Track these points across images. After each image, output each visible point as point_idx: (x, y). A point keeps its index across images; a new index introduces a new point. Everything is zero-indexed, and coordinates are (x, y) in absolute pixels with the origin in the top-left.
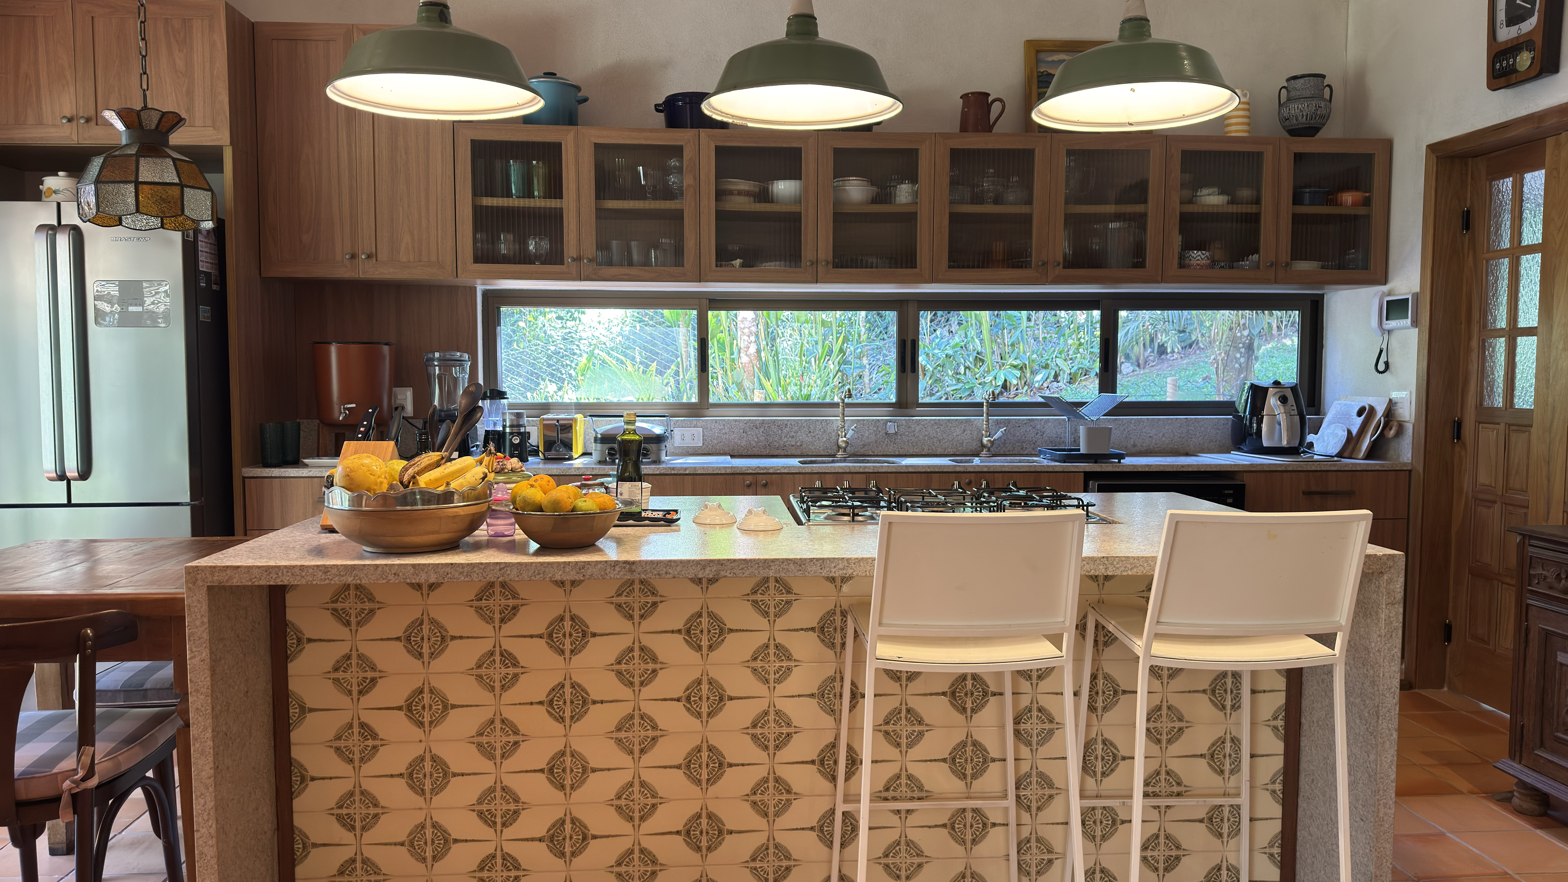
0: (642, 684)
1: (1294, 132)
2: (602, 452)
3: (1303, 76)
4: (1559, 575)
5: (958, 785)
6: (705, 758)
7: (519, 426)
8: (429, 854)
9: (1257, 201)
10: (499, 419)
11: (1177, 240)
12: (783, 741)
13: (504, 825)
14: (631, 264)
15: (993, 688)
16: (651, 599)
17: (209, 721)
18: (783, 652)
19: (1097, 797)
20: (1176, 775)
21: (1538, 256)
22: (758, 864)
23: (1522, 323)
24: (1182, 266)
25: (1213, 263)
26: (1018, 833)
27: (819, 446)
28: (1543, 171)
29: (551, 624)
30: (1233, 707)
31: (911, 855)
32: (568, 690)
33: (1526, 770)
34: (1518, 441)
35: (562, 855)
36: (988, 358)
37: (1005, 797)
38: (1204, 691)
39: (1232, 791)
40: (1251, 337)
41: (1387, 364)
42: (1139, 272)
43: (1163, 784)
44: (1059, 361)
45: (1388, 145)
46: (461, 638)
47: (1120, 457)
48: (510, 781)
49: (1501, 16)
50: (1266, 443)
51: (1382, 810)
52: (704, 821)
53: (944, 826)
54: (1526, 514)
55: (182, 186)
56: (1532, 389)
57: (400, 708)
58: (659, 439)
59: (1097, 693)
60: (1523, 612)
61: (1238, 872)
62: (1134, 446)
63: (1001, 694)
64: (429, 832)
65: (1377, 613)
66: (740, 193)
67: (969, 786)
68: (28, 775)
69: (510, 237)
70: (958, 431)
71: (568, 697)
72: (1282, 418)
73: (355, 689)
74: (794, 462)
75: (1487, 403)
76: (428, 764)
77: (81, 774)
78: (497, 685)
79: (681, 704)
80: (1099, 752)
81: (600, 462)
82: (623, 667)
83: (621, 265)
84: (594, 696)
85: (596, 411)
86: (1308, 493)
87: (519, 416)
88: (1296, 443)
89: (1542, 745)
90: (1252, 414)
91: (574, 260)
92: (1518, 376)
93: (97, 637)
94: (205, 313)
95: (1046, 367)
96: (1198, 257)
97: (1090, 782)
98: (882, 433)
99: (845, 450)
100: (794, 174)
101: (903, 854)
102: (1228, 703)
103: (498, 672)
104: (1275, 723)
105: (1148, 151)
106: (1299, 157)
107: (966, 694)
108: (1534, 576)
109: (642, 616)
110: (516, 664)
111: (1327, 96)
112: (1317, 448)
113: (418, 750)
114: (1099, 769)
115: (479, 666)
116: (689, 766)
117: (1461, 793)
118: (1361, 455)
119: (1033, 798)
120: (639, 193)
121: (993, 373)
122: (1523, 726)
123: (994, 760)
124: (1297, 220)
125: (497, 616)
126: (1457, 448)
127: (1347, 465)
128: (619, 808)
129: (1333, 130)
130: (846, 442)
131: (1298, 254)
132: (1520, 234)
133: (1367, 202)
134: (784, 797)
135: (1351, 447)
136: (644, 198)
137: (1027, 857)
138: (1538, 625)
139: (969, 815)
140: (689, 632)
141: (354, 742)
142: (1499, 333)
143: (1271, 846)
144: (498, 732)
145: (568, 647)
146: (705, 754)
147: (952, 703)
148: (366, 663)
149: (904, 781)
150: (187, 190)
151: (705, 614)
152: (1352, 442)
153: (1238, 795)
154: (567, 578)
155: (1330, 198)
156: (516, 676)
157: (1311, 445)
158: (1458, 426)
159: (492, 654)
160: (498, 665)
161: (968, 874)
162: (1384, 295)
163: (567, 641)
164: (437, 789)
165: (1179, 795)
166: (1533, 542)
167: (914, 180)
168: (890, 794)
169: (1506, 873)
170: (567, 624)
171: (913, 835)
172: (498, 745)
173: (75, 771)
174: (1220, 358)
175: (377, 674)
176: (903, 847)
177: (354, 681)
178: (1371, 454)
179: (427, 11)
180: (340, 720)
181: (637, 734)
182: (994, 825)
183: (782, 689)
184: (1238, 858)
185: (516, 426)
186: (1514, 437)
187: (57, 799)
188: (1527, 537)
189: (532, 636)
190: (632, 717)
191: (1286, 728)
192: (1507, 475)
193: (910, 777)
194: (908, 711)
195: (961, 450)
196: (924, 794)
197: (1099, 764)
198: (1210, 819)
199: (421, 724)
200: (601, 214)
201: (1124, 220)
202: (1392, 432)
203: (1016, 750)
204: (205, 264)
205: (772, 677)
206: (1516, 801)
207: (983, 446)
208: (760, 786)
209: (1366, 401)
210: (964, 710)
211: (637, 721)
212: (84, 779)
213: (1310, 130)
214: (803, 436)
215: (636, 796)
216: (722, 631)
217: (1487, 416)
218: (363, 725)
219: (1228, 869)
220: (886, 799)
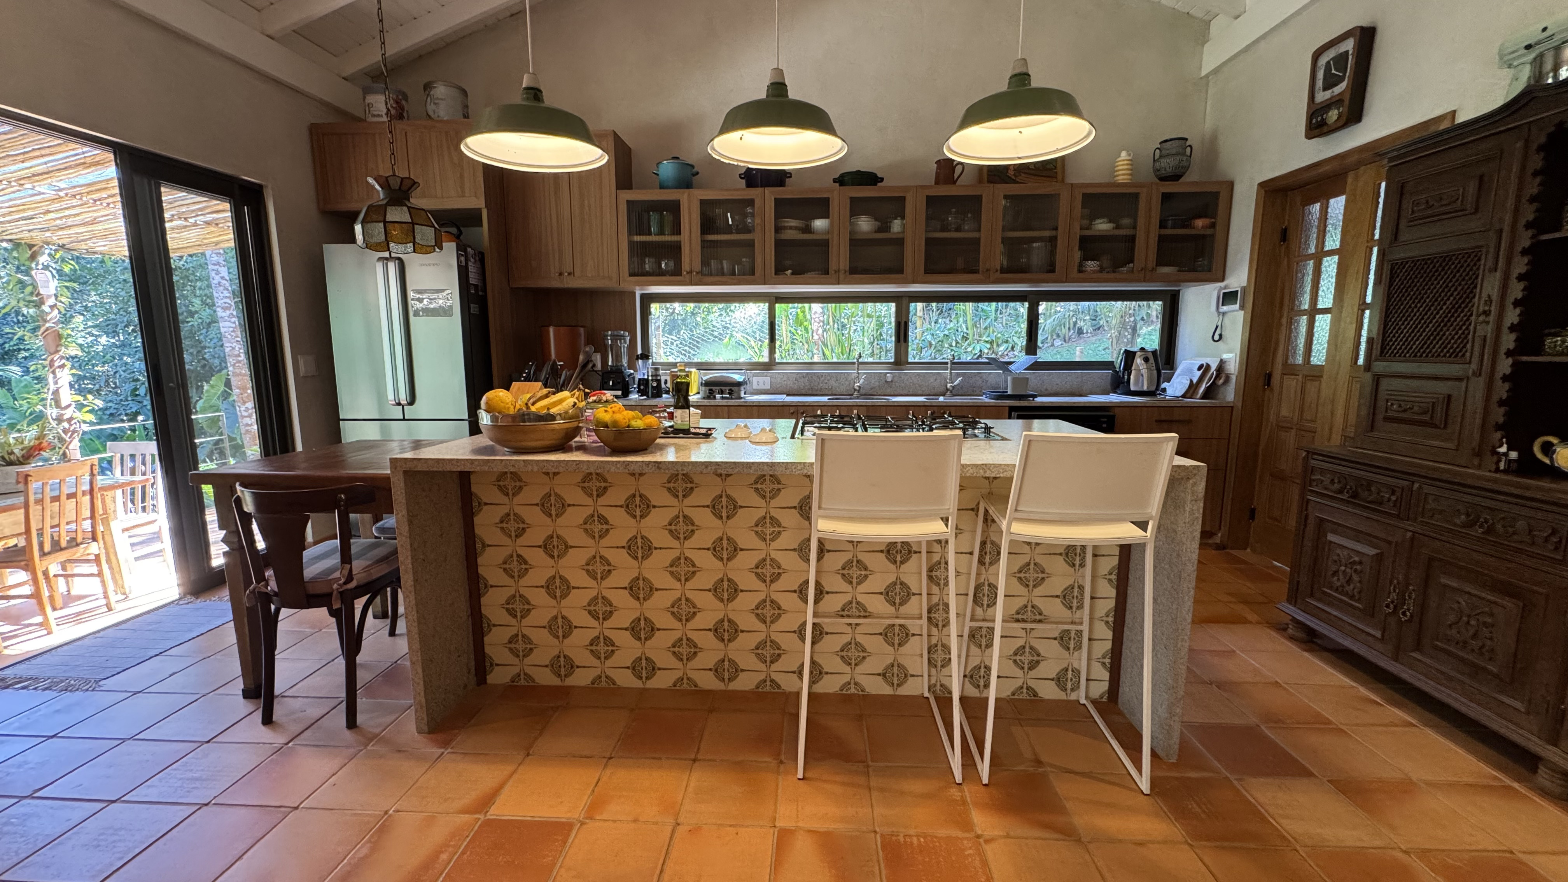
0: (685, 538)
1: (1163, 179)
2: (705, 391)
3: (1171, 140)
4: (1333, 480)
5: (891, 610)
6: (726, 587)
7: (657, 375)
8: (561, 634)
9: (1135, 227)
10: (645, 371)
11: (1077, 255)
12: (776, 578)
13: (604, 619)
14: (723, 274)
15: (915, 548)
16: (689, 485)
17: (409, 553)
18: (775, 522)
19: (984, 620)
20: (1039, 608)
21: (1336, 258)
22: (760, 651)
23: (1320, 306)
24: (1080, 271)
25: (1102, 270)
26: (929, 641)
27: (843, 389)
28: (1344, 197)
29: (627, 499)
30: (1080, 565)
31: (859, 651)
32: (639, 540)
33: (1299, 611)
34: (1311, 387)
35: (639, 639)
36: (970, 337)
37: (921, 618)
38: (1061, 554)
39: (1077, 621)
40: (1135, 322)
41: (1221, 335)
42: (1051, 275)
43: (1029, 613)
44: (1015, 339)
45: (1231, 185)
46: (574, 505)
47: (1034, 396)
48: (607, 593)
49: (1320, 83)
50: (1132, 388)
51: (1180, 644)
52: (726, 624)
53: (881, 634)
54: (1314, 437)
55: (413, 223)
56: (1324, 351)
57: (540, 547)
58: (739, 384)
59: (986, 553)
60: (1305, 504)
61: (1079, 672)
62: (1046, 390)
63: (920, 552)
64: (560, 620)
65: (1184, 508)
66: (791, 228)
67: (897, 610)
68: (314, 580)
69: (651, 260)
70: (932, 380)
71: (639, 544)
72: (1144, 372)
73: (513, 534)
74: (825, 399)
75: (1291, 361)
76: (558, 581)
77: (343, 580)
78: (597, 535)
79: (710, 552)
80: (986, 592)
81: (704, 398)
82: (673, 527)
83: (717, 275)
84: (655, 545)
85: (703, 366)
86: (1159, 421)
87: (657, 369)
88: (1153, 388)
89: (1312, 595)
90: (1124, 369)
91: (688, 273)
92: (1315, 342)
93: (347, 499)
94: (474, 308)
95: (1007, 342)
96: (1091, 265)
97: (979, 611)
98: (883, 381)
99: (859, 391)
100: (826, 215)
101: (853, 650)
102: (1077, 562)
103: (597, 527)
104: (1110, 577)
105: (1059, 194)
106: (1166, 197)
107: (897, 552)
108: (1314, 480)
109: (684, 496)
110: (607, 523)
111: (1188, 152)
112: (1170, 392)
113: (552, 572)
114: (985, 603)
115: (585, 523)
116: (716, 590)
117: (1251, 622)
118: (1198, 396)
119: (940, 619)
120: (728, 230)
121: (972, 346)
122: (1298, 582)
123: (914, 594)
124: (1162, 239)
125: (595, 493)
126: (1267, 392)
127: (1187, 402)
128: (673, 613)
129: (1192, 176)
130: (859, 387)
131: (1160, 263)
132: (1323, 243)
133: (1213, 225)
134: (777, 612)
135: (1191, 392)
136: (731, 233)
137: (935, 656)
138: (1315, 513)
139: (897, 628)
140: (714, 507)
141: (514, 565)
142: (1303, 313)
143: (1104, 657)
144: (598, 564)
145: (638, 514)
146: (726, 583)
147: (887, 558)
148: (519, 519)
149: (854, 605)
150: (416, 227)
151: (724, 496)
152: (1193, 388)
153: (1081, 623)
154: (637, 471)
155: (1186, 223)
156: (608, 530)
157: (1164, 390)
158: (1269, 377)
159: (593, 516)
160: (596, 523)
161: (896, 664)
162: (1221, 288)
163: (638, 510)
164: (564, 596)
165: (1040, 621)
166: (1315, 457)
167: (903, 218)
168: (845, 613)
169: (1277, 682)
170: (638, 499)
171: (859, 639)
172: (599, 572)
173: (339, 579)
174: (1114, 335)
175: (525, 526)
176: (853, 646)
177: (513, 529)
178: (1205, 396)
179: (527, 93)
180: (505, 552)
181: (683, 569)
182: (913, 635)
183: (774, 545)
184: (1080, 664)
185: (656, 375)
186: (1309, 384)
187: (330, 595)
188: (1311, 453)
189: (616, 506)
190: (679, 559)
191: (1118, 580)
192: (1302, 410)
193: (858, 603)
194: (858, 561)
195: (933, 392)
196: (867, 614)
197: (986, 598)
198: (1062, 638)
199: (552, 557)
200: (705, 245)
201: (1042, 241)
202: (1221, 381)
203: (929, 588)
204: (473, 280)
205: (768, 537)
206: (1290, 631)
207: (947, 390)
208: (761, 605)
209: (1204, 361)
210: (895, 562)
211: (682, 561)
212: (345, 583)
213: (1176, 177)
214: (833, 383)
215: (684, 606)
216: (735, 507)
217: (1290, 370)
218: (519, 556)
219: (1073, 671)
220: (842, 616)
